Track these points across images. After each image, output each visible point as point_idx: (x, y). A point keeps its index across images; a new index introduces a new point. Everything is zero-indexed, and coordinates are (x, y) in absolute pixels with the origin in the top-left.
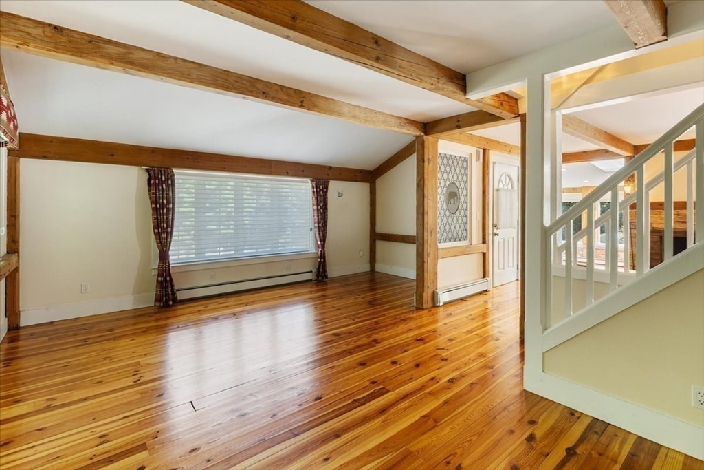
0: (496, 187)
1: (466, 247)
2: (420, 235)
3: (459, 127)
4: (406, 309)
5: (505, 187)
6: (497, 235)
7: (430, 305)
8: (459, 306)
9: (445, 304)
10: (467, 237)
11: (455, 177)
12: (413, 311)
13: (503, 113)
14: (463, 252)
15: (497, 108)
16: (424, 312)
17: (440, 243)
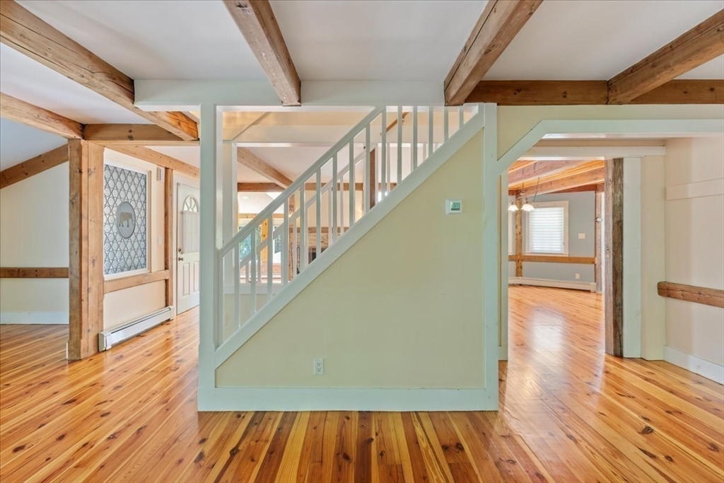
0: (180, 210)
1: (145, 275)
2: (76, 266)
3: (131, 138)
4: (50, 367)
5: (190, 210)
6: (182, 259)
7: (92, 351)
8: (133, 345)
9: (115, 346)
10: (145, 264)
11: (129, 196)
12: (65, 365)
13: (182, 134)
14: (140, 281)
15: (174, 126)
16: (82, 363)
17: (107, 274)
